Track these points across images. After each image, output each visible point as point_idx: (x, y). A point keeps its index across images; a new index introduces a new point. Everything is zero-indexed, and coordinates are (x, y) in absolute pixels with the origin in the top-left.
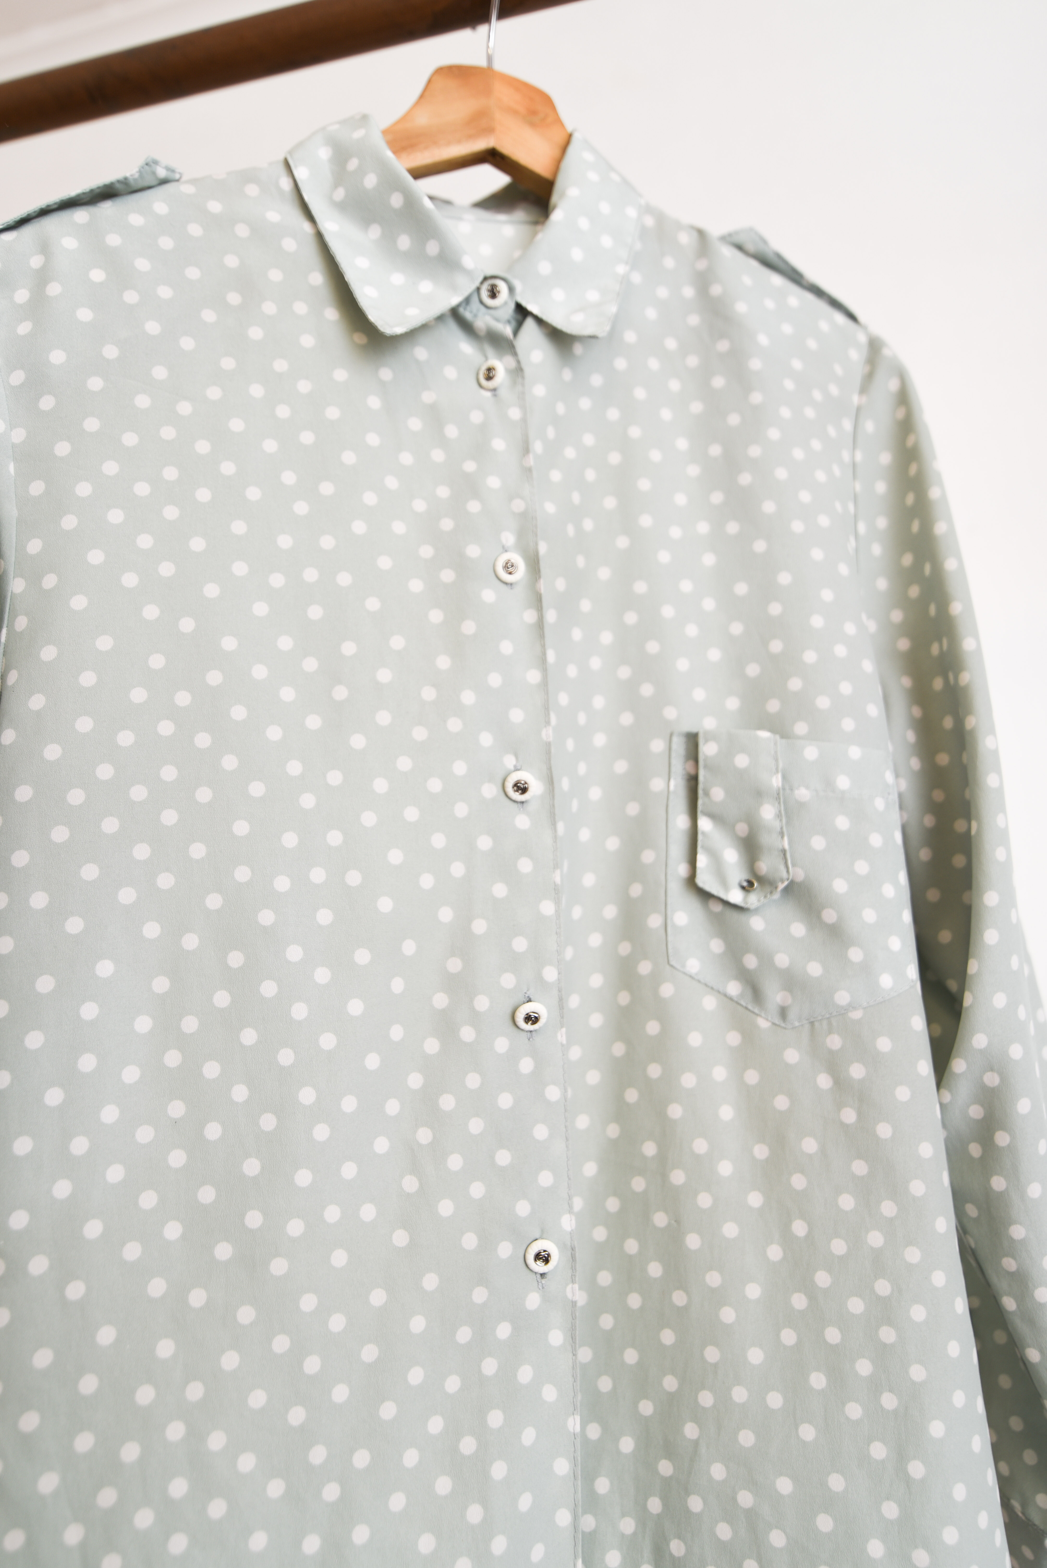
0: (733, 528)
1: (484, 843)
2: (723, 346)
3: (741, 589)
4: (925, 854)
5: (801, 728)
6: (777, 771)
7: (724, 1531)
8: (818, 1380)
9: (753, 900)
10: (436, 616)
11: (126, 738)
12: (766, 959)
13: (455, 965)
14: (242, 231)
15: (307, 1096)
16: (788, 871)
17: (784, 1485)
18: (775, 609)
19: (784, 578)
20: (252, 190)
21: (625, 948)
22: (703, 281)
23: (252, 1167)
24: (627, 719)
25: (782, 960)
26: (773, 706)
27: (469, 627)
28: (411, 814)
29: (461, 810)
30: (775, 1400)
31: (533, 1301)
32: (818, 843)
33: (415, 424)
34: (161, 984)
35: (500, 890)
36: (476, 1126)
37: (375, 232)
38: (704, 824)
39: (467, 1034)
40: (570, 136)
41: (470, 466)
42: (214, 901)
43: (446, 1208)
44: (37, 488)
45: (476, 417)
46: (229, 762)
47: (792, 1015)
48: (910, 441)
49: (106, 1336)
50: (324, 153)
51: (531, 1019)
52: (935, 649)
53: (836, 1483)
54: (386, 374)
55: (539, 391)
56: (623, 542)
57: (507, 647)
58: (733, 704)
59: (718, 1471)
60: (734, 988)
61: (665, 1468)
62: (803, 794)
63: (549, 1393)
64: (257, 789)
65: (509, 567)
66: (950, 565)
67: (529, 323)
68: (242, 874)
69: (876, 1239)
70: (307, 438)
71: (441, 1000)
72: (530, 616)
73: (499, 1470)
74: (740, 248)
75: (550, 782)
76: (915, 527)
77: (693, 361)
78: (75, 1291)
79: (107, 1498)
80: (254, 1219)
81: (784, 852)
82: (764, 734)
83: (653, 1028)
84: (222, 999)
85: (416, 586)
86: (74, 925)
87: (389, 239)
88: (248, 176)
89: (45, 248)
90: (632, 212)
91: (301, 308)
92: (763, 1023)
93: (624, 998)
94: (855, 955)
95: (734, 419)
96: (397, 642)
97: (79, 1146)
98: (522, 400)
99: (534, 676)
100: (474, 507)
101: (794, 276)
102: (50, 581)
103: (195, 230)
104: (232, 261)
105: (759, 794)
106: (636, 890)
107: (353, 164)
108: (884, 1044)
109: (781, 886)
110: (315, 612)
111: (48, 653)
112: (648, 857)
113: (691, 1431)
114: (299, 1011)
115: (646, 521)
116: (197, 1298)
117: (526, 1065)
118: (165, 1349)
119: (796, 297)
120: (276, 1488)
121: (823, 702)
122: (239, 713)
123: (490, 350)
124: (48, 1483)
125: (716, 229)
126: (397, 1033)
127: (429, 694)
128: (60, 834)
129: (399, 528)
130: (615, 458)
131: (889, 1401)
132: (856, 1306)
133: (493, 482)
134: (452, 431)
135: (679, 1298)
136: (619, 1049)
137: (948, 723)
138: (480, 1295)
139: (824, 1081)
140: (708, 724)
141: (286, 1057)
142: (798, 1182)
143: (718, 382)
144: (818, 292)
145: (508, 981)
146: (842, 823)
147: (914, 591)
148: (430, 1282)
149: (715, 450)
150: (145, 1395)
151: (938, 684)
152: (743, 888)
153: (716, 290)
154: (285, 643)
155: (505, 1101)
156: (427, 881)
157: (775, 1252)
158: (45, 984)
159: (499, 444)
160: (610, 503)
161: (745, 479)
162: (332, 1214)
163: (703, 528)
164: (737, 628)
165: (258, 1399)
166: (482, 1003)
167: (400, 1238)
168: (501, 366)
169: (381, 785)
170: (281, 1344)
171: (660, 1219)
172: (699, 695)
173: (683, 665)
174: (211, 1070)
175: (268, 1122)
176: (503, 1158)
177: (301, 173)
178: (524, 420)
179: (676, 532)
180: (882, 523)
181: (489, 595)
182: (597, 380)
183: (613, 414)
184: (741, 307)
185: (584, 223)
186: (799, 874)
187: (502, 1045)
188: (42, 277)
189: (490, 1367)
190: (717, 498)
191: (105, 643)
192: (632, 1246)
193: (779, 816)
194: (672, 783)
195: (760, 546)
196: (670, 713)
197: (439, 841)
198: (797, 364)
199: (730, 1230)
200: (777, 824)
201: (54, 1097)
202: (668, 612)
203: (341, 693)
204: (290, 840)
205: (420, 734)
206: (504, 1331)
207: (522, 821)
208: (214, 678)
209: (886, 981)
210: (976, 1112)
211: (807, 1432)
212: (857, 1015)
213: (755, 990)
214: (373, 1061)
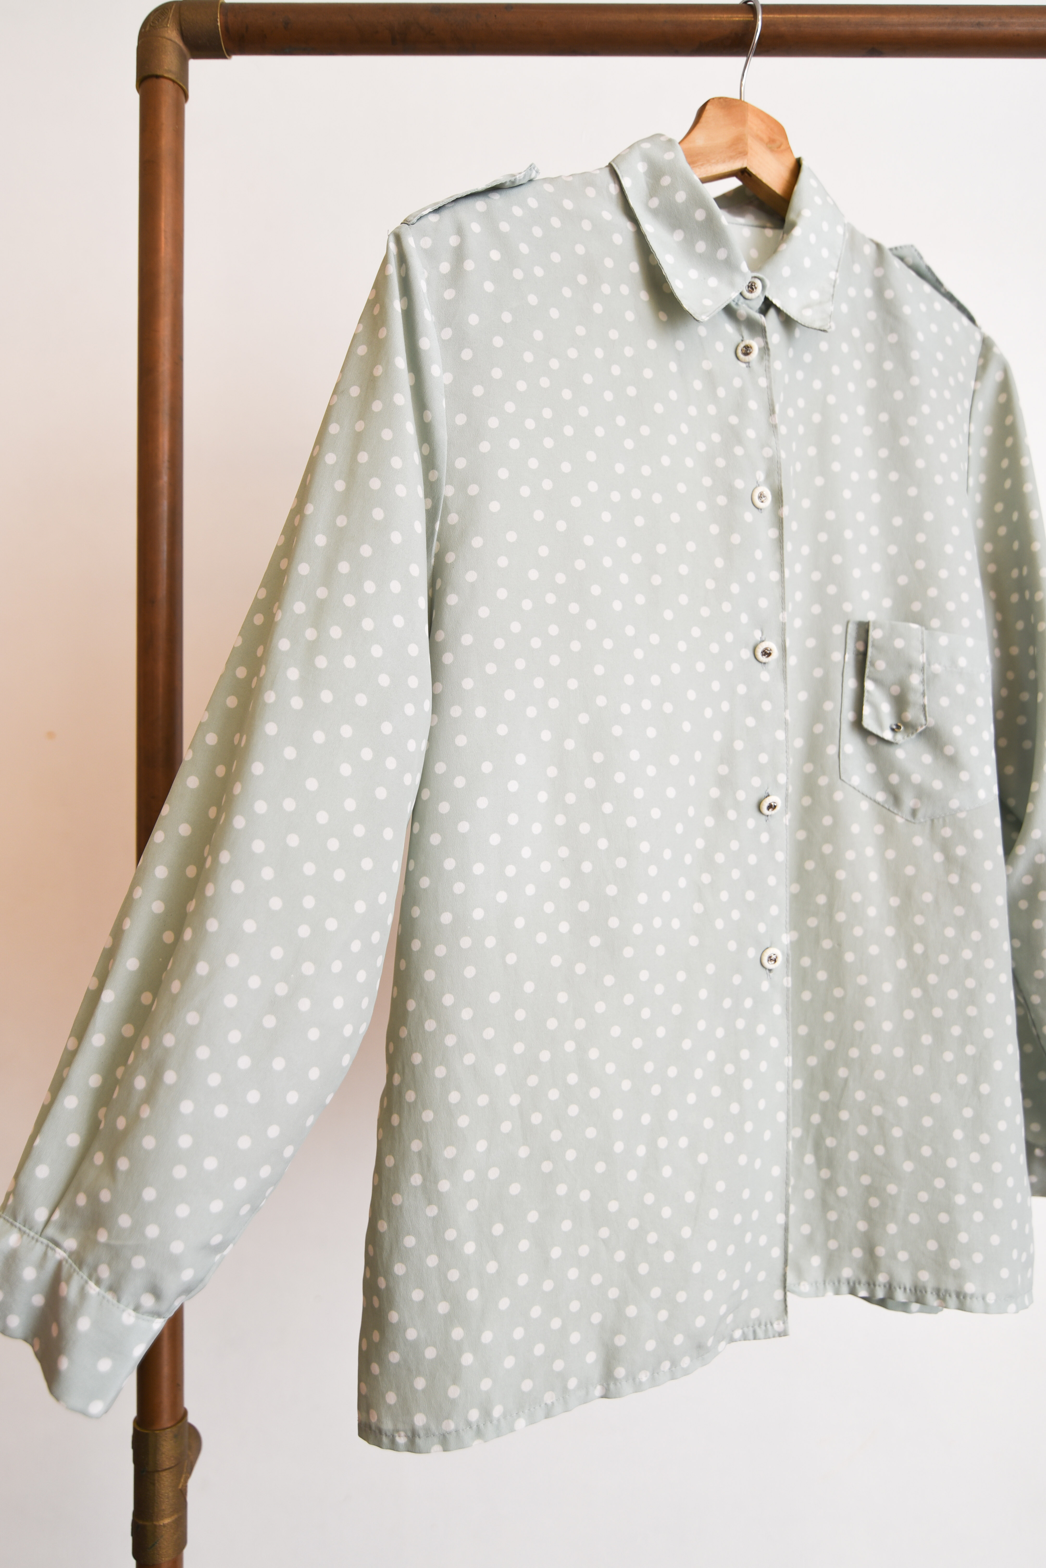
0: (894, 476)
1: (742, 689)
2: (893, 338)
3: (898, 521)
4: (1000, 715)
5: (935, 623)
6: (923, 652)
7: (862, 1130)
8: (927, 1039)
9: (900, 737)
10: (714, 529)
11: (527, 605)
12: (905, 777)
13: (724, 770)
14: (586, 225)
15: (645, 847)
16: (926, 720)
17: (903, 1102)
18: (921, 538)
19: (928, 516)
20: (591, 192)
21: (809, 768)
22: (880, 286)
23: (612, 890)
24: (816, 609)
25: (916, 778)
26: (916, 606)
27: (736, 539)
28: (700, 667)
29: (729, 666)
30: (899, 1052)
31: (765, 986)
32: (944, 702)
33: (698, 385)
34: (552, 772)
35: (751, 722)
36: (736, 874)
37: (679, 235)
38: (869, 685)
39: (732, 815)
40: (799, 163)
41: (734, 420)
42: (584, 718)
43: (719, 924)
44: (461, 419)
45: (737, 382)
46: (591, 624)
47: (920, 815)
48: (1009, 421)
49: (529, 987)
50: (641, 167)
51: (771, 807)
52: (1015, 573)
53: (936, 1098)
54: (680, 345)
55: (777, 365)
56: (819, 481)
57: (759, 555)
58: (887, 603)
59: (860, 1096)
60: (881, 797)
61: (824, 1096)
62: (937, 668)
63: (775, 1042)
64: (608, 644)
65: (761, 496)
66: (1034, 515)
67: (772, 312)
68: (601, 701)
69: (967, 954)
70: (631, 391)
71: (715, 793)
72: (773, 533)
73: (748, 1084)
74: (902, 259)
75: (784, 650)
76: (1008, 484)
77: (870, 347)
78: (511, 959)
79: (533, 1081)
80: (614, 922)
81: (924, 707)
82: (915, 626)
83: (827, 821)
84: (590, 783)
85: (702, 506)
86: (502, 730)
87: (689, 243)
88: (586, 179)
89: (460, 231)
90: (840, 230)
91: (625, 290)
92: (899, 820)
93: (807, 801)
94: (964, 776)
95: (898, 395)
96: (691, 547)
97: (511, 871)
98: (768, 372)
99: (774, 576)
100: (739, 451)
101: (937, 285)
102: (473, 490)
103: (556, 222)
104: (580, 249)
105: (910, 667)
106: (819, 728)
107: (666, 181)
108: (978, 834)
109: (920, 729)
110: (639, 521)
111: (477, 542)
112: (828, 706)
113: (843, 1072)
114: (639, 793)
115: (836, 467)
116: (580, 969)
117: (765, 838)
118: (563, 998)
119: (940, 304)
120: (626, 1085)
121: (951, 606)
122: (596, 590)
123: (746, 333)
124: (500, 1069)
125: (888, 244)
126: (691, 811)
127: (710, 584)
128: (491, 668)
129: (689, 462)
130: (817, 418)
131: (970, 1050)
132: (953, 994)
133: (751, 433)
134: (721, 392)
135: (838, 993)
136: (801, 835)
137: (1020, 625)
138: (737, 980)
139: (938, 857)
140: (870, 617)
141: (631, 822)
142: (919, 920)
143: (888, 366)
144: (950, 297)
145: (756, 782)
146: (960, 689)
147: (1002, 531)
148: (710, 969)
149: (884, 417)
150: (552, 1024)
151: (1015, 598)
152: (893, 730)
153: (889, 294)
154: (621, 542)
155: (752, 859)
156: (708, 713)
157: (902, 964)
158: (487, 767)
159: (753, 405)
160: (812, 451)
161: (905, 441)
162: (657, 922)
163: (873, 474)
164: (893, 550)
165: (616, 1031)
166: (741, 795)
167: (694, 941)
168: (756, 344)
169: (682, 646)
170: (629, 999)
171: (827, 944)
172: (866, 595)
173: (857, 573)
174: (585, 828)
175: (621, 863)
176: (750, 896)
177: (626, 183)
178: (769, 388)
179: (855, 476)
180: (983, 478)
181: (749, 516)
182: (808, 358)
183: (817, 385)
184: (907, 310)
185: (813, 238)
186: (931, 722)
187: (751, 823)
188: (459, 255)
189: (741, 1024)
190: (884, 453)
191: (511, 537)
192: (806, 962)
193: (923, 682)
194: (847, 656)
195: (913, 492)
196: (848, 607)
197: (716, 686)
198: (940, 357)
199: (874, 950)
200: (921, 688)
201: (495, 839)
202: (848, 534)
203: (657, 580)
204: (629, 680)
205: (705, 612)
206: (749, 1003)
207: (765, 676)
208: (580, 565)
209: (982, 794)
210: (1027, 880)
211: (919, 1070)
212: (962, 815)
213: (896, 798)
214: (679, 828)
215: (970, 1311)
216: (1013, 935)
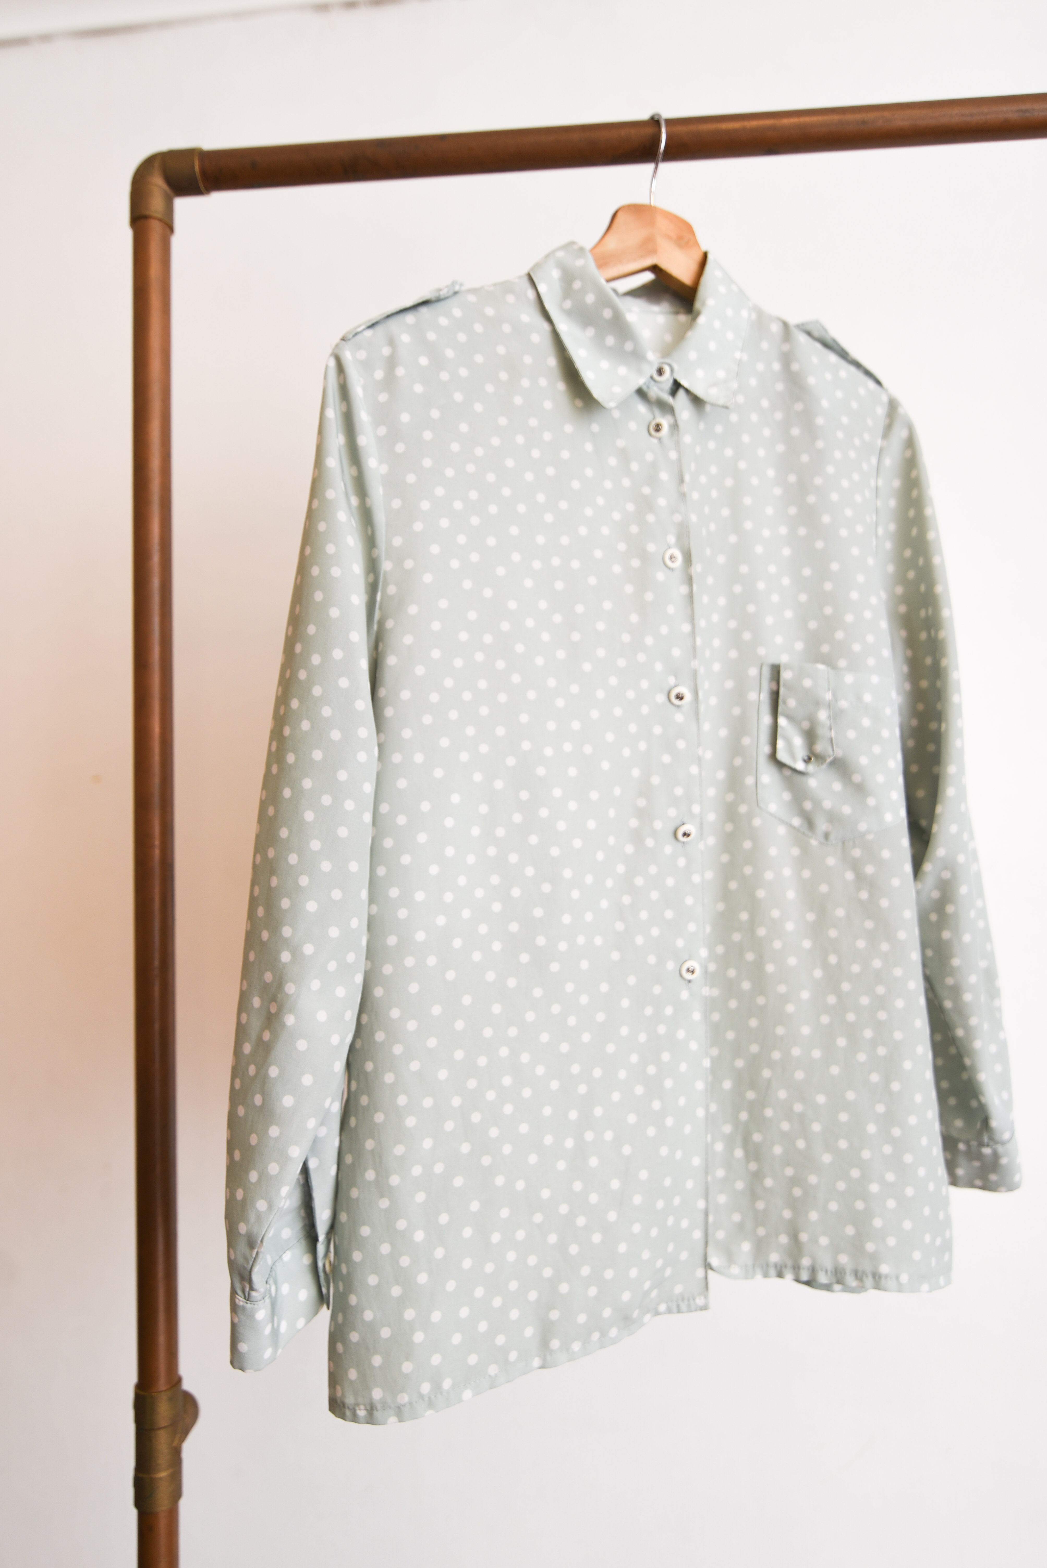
0: (802, 531)
1: (658, 730)
2: (799, 407)
3: (807, 572)
4: (911, 743)
5: (842, 663)
6: (829, 690)
7: (785, 1126)
8: (842, 1042)
9: (811, 768)
10: (629, 589)
11: (458, 663)
12: (817, 804)
13: (642, 802)
14: (507, 328)
15: (567, 873)
16: (833, 750)
17: (821, 1099)
18: (828, 586)
19: (835, 567)
20: (511, 299)
21: (730, 797)
22: (787, 359)
23: (538, 912)
24: (733, 654)
25: (827, 804)
26: (825, 648)
27: (649, 596)
28: (618, 712)
29: (645, 710)
30: (817, 1054)
31: (685, 995)
32: (851, 734)
33: (613, 461)
34: (484, 809)
35: (666, 759)
36: (655, 895)
37: (590, 332)
38: (782, 721)
39: (650, 842)
40: (705, 256)
41: (646, 490)
42: (511, 761)
43: (639, 940)
44: (396, 504)
45: (649, 457)
46: (516, 678)
47: (832, 837)
48: (914, 474)
49: (467, 1000)
50: (556, 274)
51: (686, 834)
52: (923, 613)
53: (851, 1095)
54: (595, 427)
55: (687, 439)
56: (733, 539)
57: (671, 609)
58: (799, 646)
59: (782, 1094)
60: (796, 822)
61: (751, 1095)
62: (843, 704)
63: (693, 1046)
64: (532, 695)
65: (672, 558)
66: (936, 560)
67: (681, 393)
68: (526, 745)
69: (877, 964)
70: (550, 471)
71: (634, 823)
72: (684, 590)
73: (668, 1083)
74: (809, 334)
75: (696, 693)
76: (914, 532)
77: (779, 416)
78: (451, 975)
79: (472, 1084)
80: (541, 941)
81: (831, 740)
82: (821, 667)
83: (747, 845)
84: (517, 818)
85: (617, 569)
86: (439, 773)
87: (599, 339)
88: (506, 287)
89: (391, 342)
90: (745, 314)
91: (543, 382)
92: (814, 842)
93: (729, 827)
94: (871, 801)
95: (805, 458)
96: (607, 605)
97: (448, 897)
98: (678, 445)
99: (686, 628)
100: (651, 518)
101: (843, 355)
102: (409, 564)
103: (478, 328)
104: (501, 350)
105: (818, 704)
106: (738, 761)
107: (577, 285)
108: (886, 854)
109: (829, 760)
110: (559, 585)
111: (413, 610)
112: (746, 741)
113: (766, 1073)
114: (561, 826)
115: (748, 525)
116: (512, 983)
117: (682, 862)
118: (496, 1009)
119: (846, 371)
120: (555, 1085)
121: (856, 647)
122: (520, 648)
123: (657, 412)
124: (443, 1074)
125: (794, 321)
126: (611, 840)
127: (626, 638)
128: (427, 720)
129: (605, 531)
130: (729, 482)
131: (881, 1051)
132: (865, 1000)
133: (662, 502)
134: (635, 466)
135: (761, 1001)
136: (725, 858)
137: (928, 661)
138: (657, 990)
139: (850, 876)
140: (784, 659)
141: (555, 852)
142: (833, 933)
143: (795, 431)
144: (857, 365)
145: (672, 812)
146: (866, 722)
147: (911, 575)
148: (632, 980)
149: (792, 478)
150: (488, 1032)
151: (923, 636)
152: (805, 761)
153: (795, 367)
154: (543, 605)
155: (670, 882)
156: (626, 752)
157: (818, 973)
158: (425, 806)
159: (664, 476)
160: (726, 512)
161: (811, 499)
162: (581, 940)
163: (783, 530)
164: (803, 598)
165: (545, 1037)
166: (658, 825)
167: (615, 956)
168: (665, 422)
169: (600, 694)
170: (556, 1009)
171: (750, 957)
172: (779, 640)
173: (769, 620)
174: (513, 858)
175: (546, 888)
176: (669, 914)
177: (542, 288)
178: (679, 460)
179: (766, 533)
180: (892, 527)
181: (660, 576)
182: (719, 429)
183: (729, 452)
184: (811, 380)
185: (717, 324)
186: (839, 753)
187: (668, 849)
188: (391, 363)
189: (662, 1029)
190: (793, 510)
191: (443, 604)
192: (732, 973)
193: (829, 717)
194: (762, 696)
195: (820, 545)
196: (762, 651)
197: (633, 728)
198: (845, 420)
199: (792, 961)
200: (828, 723)
201: (434, 870)
202: (761, 585)
203: (576, 637)
204: (551, 726)
205: (621, 663)
206: (669, 1011)
207: (679, 718)
208: (505, 626)
209: (888, 817)
210: (936, 894)
211: (835, 1070)
212: (870, 837)
213: (810, 823)
214: (600, 856)
215: (885, 1290)
216: (924, 945)
